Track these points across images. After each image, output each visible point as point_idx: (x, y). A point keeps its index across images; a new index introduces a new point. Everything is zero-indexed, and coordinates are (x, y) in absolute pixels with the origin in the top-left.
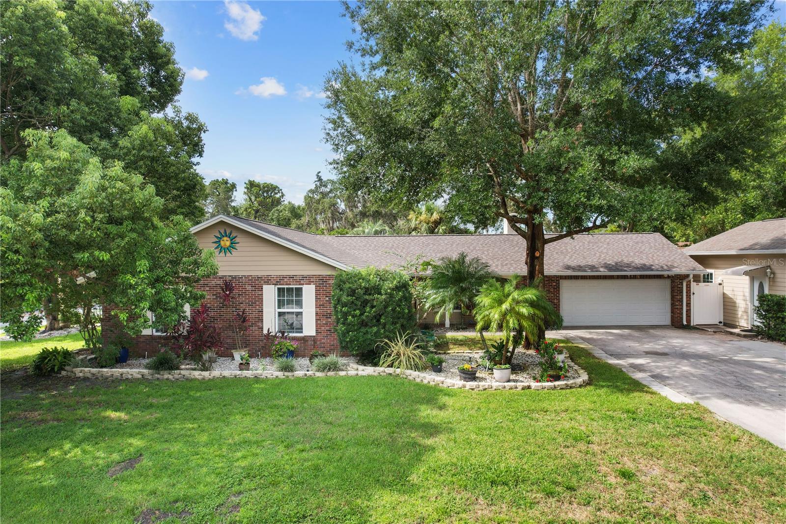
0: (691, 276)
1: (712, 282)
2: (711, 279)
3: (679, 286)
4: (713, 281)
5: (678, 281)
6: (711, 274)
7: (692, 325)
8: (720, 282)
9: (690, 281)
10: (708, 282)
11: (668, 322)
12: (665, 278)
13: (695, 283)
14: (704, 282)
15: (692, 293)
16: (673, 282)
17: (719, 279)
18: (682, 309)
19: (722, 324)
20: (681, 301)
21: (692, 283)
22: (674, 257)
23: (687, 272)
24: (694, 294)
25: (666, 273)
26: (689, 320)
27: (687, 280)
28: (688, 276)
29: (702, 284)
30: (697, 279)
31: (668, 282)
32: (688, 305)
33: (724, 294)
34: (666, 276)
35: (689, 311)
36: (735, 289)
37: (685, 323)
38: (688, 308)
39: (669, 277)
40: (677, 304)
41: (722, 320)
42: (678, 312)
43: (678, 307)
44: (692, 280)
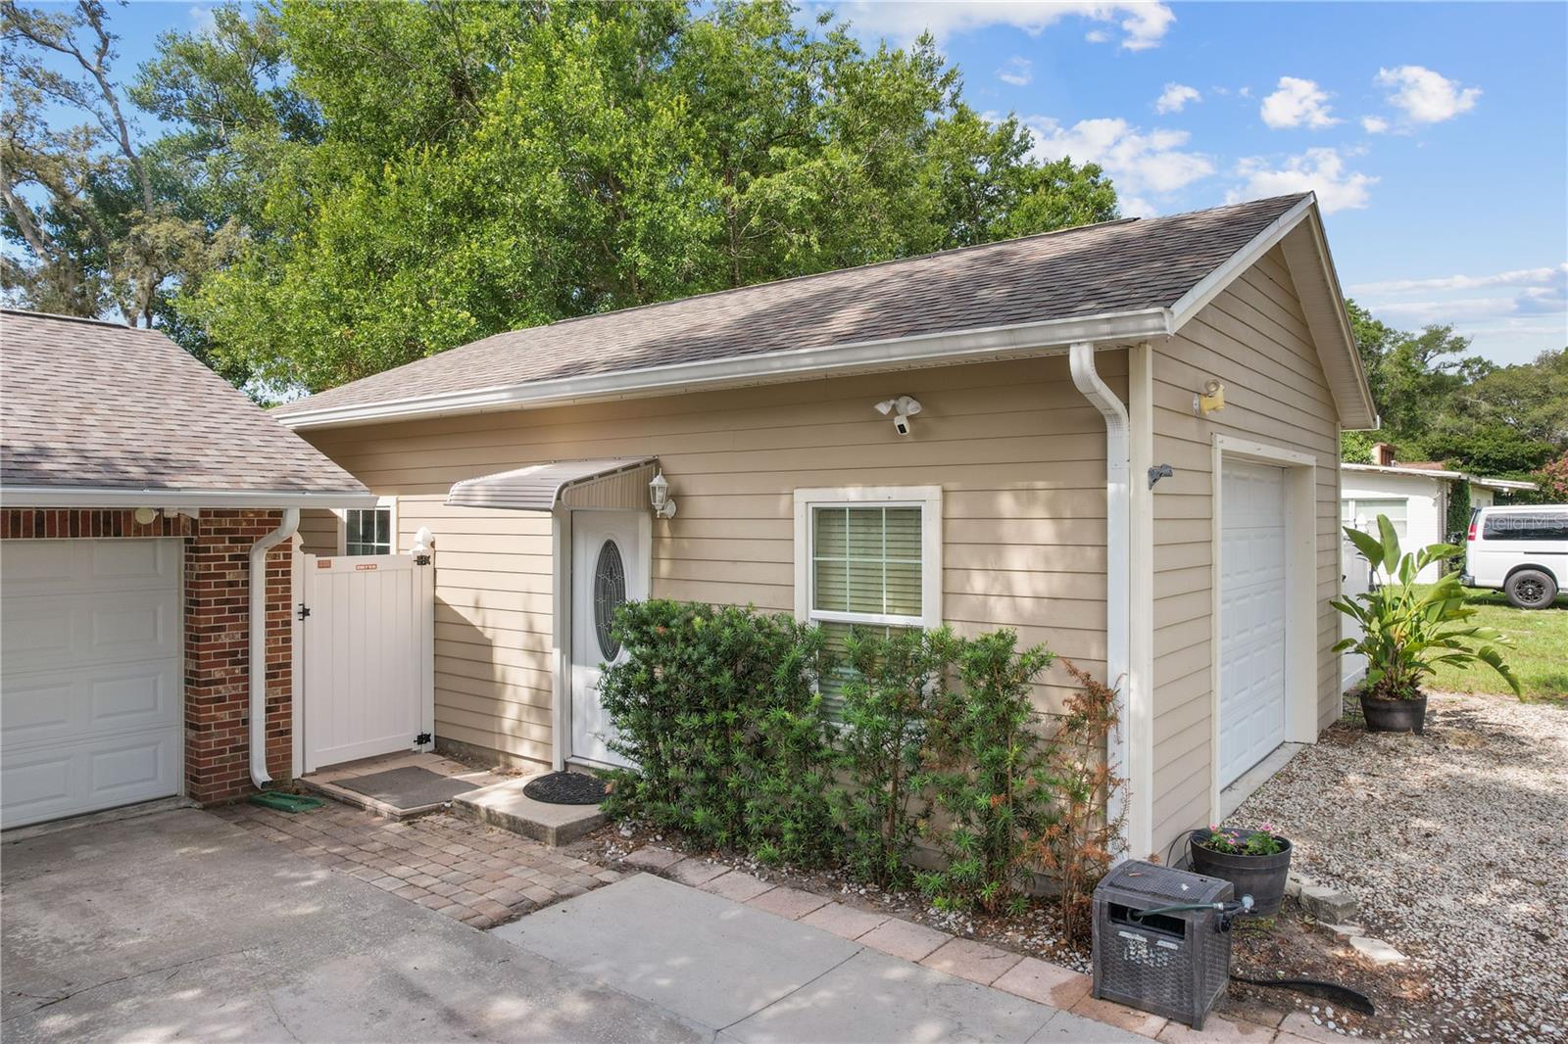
0: (292, 520)
1: (385, 551)
2: (384, 536)
3: (230, 575)
4: (392, 545)
5: (222, 547)
6: (384, 516)
7: (297, 773)
8: (422, 549)
9: (286, 546)
10: (368, 551)
11: (168, 776)
12: (142, 530)
13: (312, 559)
14: (351, 551)
15: (295, 608)
16: (194, 552)
17: (419, 537)
18: (245, 698)
19: (430, 746)
20: (239, 656)
21: (297, 555)
22: (211, 423)
23: (269, 500)
24: (305, 612)
25: (143, 502)
26: (279, 759)
27: (272, 540)
28: (276, 517)
29: (342, 563)
30: (318, 532)
31: (168, 558)
32: (279, 671)
33: (437, 604)
34: (145, 519)
35: (279, 708)
36: (487, 600)
37: (260, 774)
38: (278, 692)
39: (166, 525)
40: (217, 673)
41: (429, 729)
42: (225, 716)
43: (224, 690)
44: (298, 541)
